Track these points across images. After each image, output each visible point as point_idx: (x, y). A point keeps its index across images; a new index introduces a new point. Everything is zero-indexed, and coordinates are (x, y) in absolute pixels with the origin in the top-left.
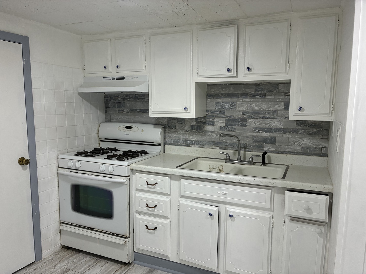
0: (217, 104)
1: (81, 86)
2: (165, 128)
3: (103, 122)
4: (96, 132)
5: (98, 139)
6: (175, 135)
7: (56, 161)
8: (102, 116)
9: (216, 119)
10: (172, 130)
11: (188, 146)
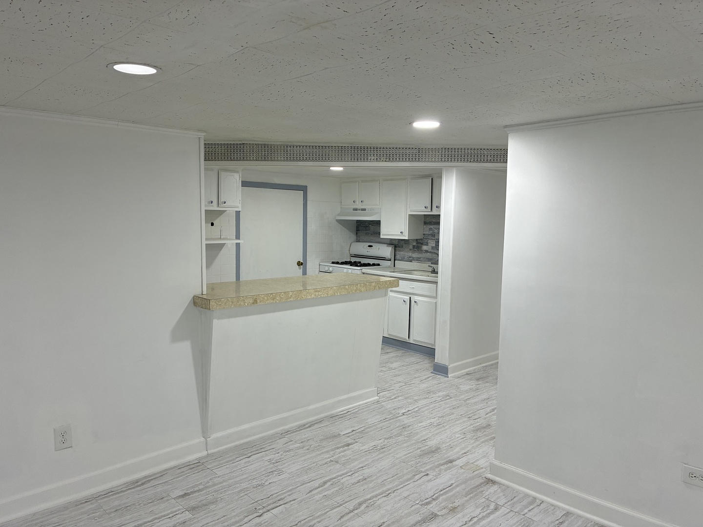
0: (430, 229)
1: (339, 215)
2: (395, 247)
3: (354, 242)
4: (348, 249)
5: (349, 255)
6: (402, 253)
7: (318, 267)
8: (354, 237)
9: (429, 241)
10: (401, 249)
11: (411, 261)
